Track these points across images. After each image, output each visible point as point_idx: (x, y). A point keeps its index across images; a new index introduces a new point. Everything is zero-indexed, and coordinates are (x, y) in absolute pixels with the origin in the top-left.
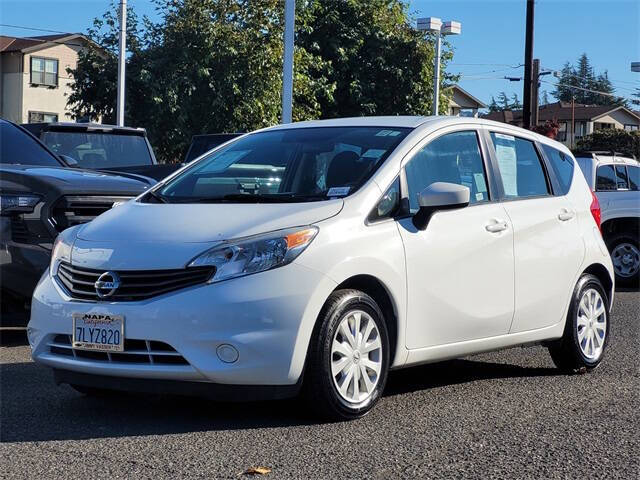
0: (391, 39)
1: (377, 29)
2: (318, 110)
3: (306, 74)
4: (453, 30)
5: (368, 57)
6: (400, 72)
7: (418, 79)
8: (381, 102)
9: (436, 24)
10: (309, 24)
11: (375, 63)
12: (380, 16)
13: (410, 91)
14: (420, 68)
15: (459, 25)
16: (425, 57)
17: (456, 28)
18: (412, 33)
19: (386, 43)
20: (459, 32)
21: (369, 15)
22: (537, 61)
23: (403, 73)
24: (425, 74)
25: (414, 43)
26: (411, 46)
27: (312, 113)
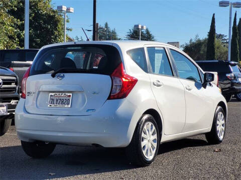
0: (46, 14)
1: (40, 10)
2: (18, 41)
3: (13, 27)
4: (71, 11)
5: (36, 21)
6: (49, 27)
7: (56, 30)
8: (42, 39)
9: (64, 8)
10: (15, 7)
11: (39, 23)
12: (41, 4)
13: (53, 34)
14: (57, 25)
15: (73, 9)
16: (59, 21)
17: (72, 10)
18: (54, 12)
19: (43, 15)
20: (73, 11)
21: (36, 4)
22: (97, 24)
23: (51, 27)
24: (59, 28)
25: (55, 15)
26: (53, 17)
27: (16, 43)
